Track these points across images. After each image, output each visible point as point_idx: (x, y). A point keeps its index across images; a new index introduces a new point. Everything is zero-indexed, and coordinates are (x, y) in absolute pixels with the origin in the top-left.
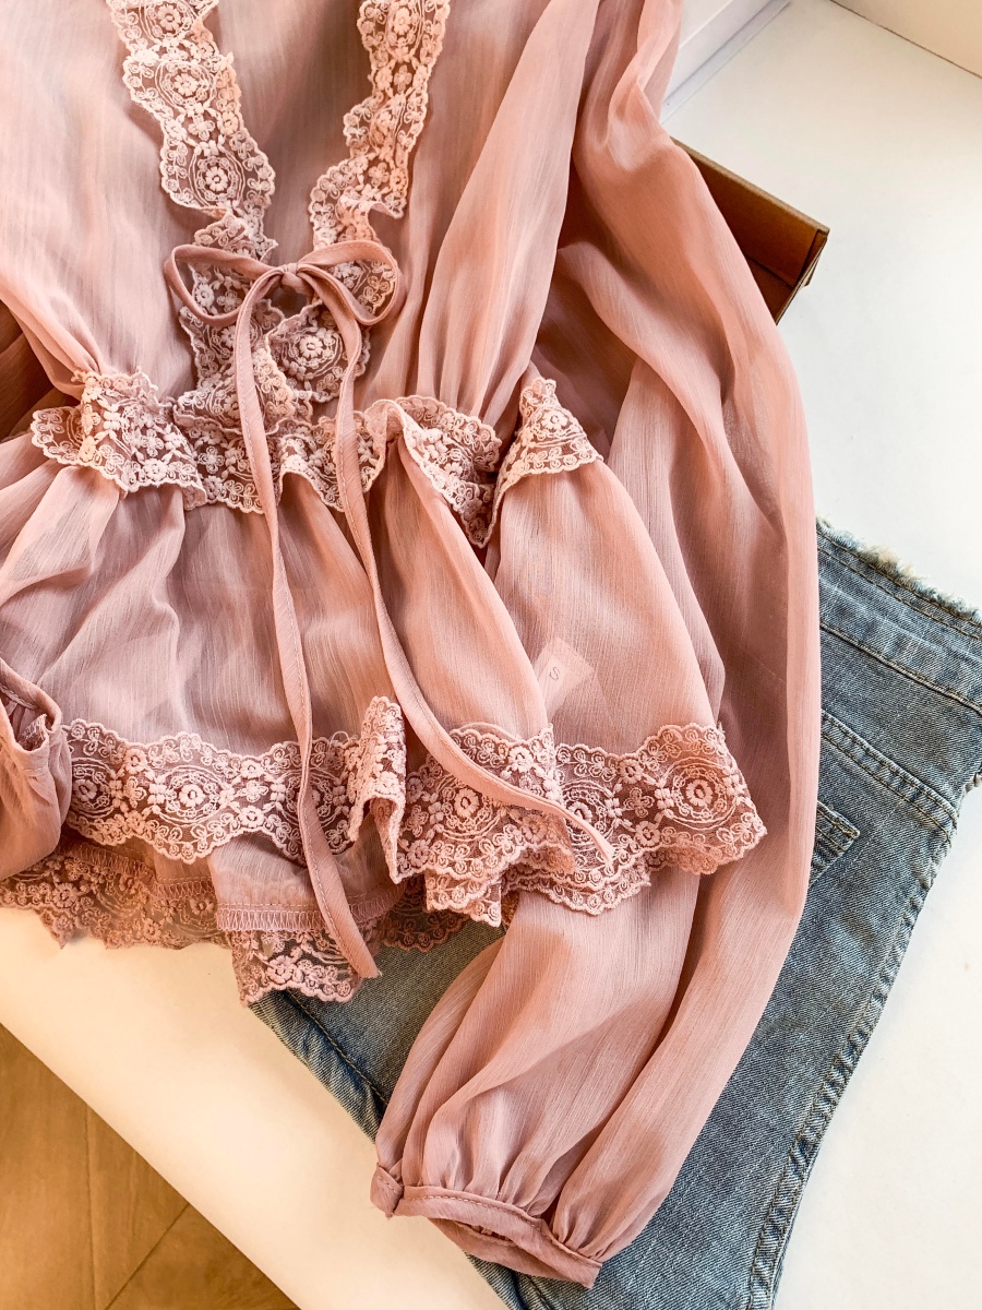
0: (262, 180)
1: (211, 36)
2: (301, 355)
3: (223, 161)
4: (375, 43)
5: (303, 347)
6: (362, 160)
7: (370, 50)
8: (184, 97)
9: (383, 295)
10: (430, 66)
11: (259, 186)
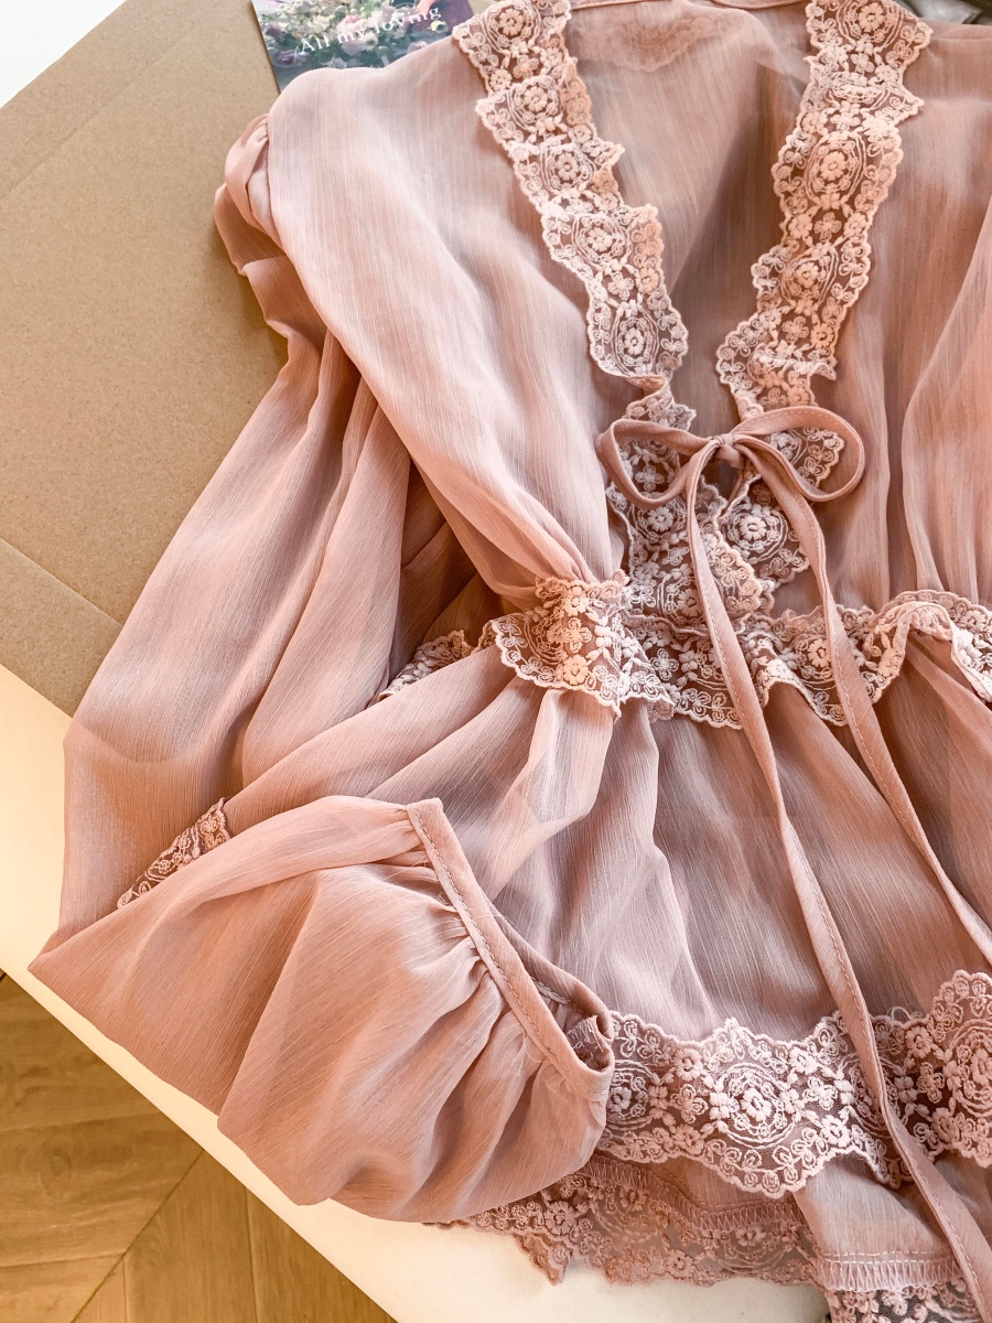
0: (675, 340)
1: (616, 186)
2: (742, 538)
3: (642, 322)
4: (790, 188)
5: (745, 529)
6: (775, 314)
7: (782, 196)
8: (599, 253)
9: (828, 466)
10: (871, 215)
11: (673, 347)
